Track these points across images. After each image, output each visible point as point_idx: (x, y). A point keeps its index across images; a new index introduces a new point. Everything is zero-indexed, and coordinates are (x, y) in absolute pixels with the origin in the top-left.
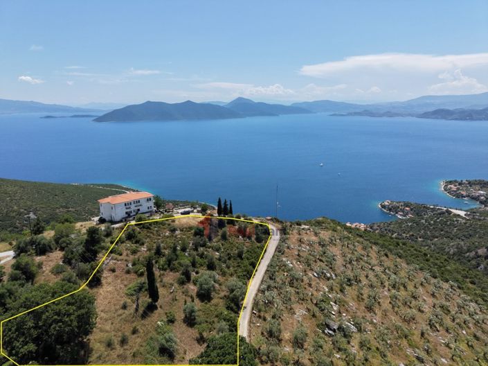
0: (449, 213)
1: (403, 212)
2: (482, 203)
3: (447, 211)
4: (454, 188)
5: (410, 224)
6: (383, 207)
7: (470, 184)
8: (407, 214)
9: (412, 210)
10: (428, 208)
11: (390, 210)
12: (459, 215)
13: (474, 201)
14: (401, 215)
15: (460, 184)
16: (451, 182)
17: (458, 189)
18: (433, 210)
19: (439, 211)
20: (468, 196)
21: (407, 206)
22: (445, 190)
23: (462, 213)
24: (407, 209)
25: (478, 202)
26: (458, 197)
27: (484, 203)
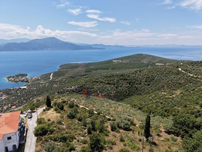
0: (21, 89)
2: (26, 82)
3: (20, 88)
4: (13, 79)
7: (17, 76)
9: (3, 93)
10: (11, 90)
12: (25, 88)
13: (23, 82)
15: (14, 77)
17: (14, 79)
18: (13, 90)
19: (16, 89)
20: (20, 81)
22: (9, 81)
23: (25, 87)
26: (16, 82)
27: (27, 81)
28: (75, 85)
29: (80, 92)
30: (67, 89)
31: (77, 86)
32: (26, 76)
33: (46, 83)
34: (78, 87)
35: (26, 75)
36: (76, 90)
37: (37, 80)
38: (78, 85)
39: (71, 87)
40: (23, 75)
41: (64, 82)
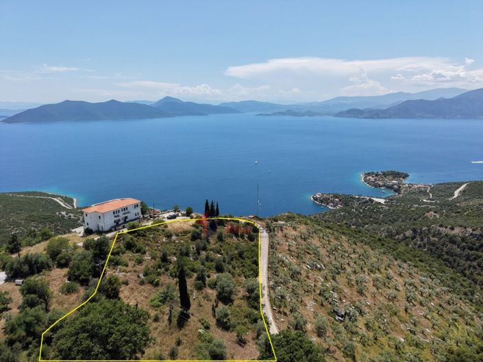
0: (372, 201)
1: (333, 203)
2: (395, 191)
3: (370, 200)
4: (372, 179)
5: (342, 214)
6: (316, 199)
7: (385, 174)
8: (337, 205)
9: (340, 200)
10: (354, 198)
11: (322, 202)
12: (380, 203)
13: (389, 190)
14: (331, 206)
15: (377, 175)
16: (369, 174)
17: (376, 180)
18: (358, 199)
19: (363, 201)
20: (384, 186)
21: (336, 197)
22: (365, 181)
23: (382, 201)
24: (337, 200)
25: (392, 191)
26: (376, 187)
27: (398, 191)
28: (465, 228)
29: (471, 249)
30: (438, 228)
31: (470, 230)
32: (404, 178)
33: (431, 204)
34: (471, 234)
35: (405, 176)
36: (463, 240)
37: (421, 192)
38: (473, 230)
39: (452, 229)
40: (396, 175)
41: (459, 212)
